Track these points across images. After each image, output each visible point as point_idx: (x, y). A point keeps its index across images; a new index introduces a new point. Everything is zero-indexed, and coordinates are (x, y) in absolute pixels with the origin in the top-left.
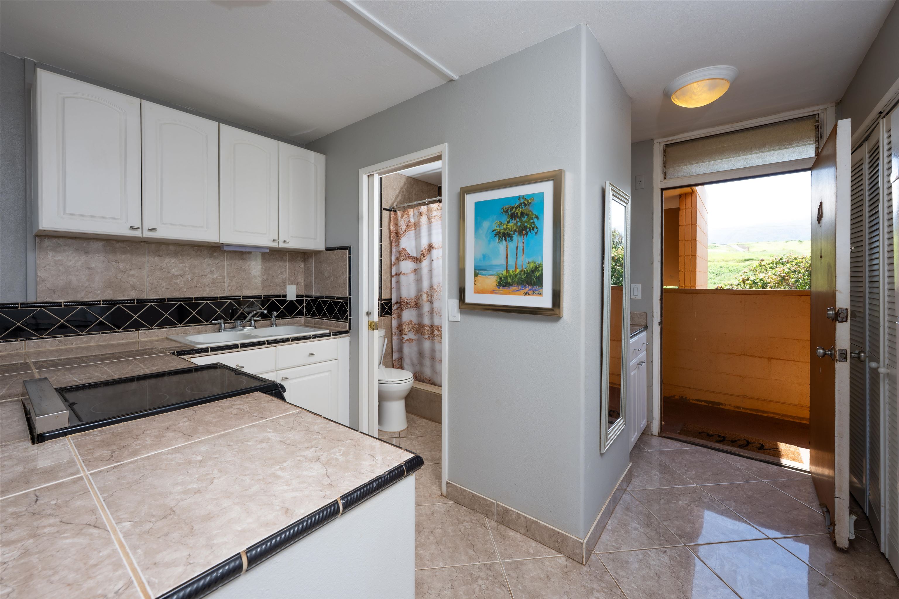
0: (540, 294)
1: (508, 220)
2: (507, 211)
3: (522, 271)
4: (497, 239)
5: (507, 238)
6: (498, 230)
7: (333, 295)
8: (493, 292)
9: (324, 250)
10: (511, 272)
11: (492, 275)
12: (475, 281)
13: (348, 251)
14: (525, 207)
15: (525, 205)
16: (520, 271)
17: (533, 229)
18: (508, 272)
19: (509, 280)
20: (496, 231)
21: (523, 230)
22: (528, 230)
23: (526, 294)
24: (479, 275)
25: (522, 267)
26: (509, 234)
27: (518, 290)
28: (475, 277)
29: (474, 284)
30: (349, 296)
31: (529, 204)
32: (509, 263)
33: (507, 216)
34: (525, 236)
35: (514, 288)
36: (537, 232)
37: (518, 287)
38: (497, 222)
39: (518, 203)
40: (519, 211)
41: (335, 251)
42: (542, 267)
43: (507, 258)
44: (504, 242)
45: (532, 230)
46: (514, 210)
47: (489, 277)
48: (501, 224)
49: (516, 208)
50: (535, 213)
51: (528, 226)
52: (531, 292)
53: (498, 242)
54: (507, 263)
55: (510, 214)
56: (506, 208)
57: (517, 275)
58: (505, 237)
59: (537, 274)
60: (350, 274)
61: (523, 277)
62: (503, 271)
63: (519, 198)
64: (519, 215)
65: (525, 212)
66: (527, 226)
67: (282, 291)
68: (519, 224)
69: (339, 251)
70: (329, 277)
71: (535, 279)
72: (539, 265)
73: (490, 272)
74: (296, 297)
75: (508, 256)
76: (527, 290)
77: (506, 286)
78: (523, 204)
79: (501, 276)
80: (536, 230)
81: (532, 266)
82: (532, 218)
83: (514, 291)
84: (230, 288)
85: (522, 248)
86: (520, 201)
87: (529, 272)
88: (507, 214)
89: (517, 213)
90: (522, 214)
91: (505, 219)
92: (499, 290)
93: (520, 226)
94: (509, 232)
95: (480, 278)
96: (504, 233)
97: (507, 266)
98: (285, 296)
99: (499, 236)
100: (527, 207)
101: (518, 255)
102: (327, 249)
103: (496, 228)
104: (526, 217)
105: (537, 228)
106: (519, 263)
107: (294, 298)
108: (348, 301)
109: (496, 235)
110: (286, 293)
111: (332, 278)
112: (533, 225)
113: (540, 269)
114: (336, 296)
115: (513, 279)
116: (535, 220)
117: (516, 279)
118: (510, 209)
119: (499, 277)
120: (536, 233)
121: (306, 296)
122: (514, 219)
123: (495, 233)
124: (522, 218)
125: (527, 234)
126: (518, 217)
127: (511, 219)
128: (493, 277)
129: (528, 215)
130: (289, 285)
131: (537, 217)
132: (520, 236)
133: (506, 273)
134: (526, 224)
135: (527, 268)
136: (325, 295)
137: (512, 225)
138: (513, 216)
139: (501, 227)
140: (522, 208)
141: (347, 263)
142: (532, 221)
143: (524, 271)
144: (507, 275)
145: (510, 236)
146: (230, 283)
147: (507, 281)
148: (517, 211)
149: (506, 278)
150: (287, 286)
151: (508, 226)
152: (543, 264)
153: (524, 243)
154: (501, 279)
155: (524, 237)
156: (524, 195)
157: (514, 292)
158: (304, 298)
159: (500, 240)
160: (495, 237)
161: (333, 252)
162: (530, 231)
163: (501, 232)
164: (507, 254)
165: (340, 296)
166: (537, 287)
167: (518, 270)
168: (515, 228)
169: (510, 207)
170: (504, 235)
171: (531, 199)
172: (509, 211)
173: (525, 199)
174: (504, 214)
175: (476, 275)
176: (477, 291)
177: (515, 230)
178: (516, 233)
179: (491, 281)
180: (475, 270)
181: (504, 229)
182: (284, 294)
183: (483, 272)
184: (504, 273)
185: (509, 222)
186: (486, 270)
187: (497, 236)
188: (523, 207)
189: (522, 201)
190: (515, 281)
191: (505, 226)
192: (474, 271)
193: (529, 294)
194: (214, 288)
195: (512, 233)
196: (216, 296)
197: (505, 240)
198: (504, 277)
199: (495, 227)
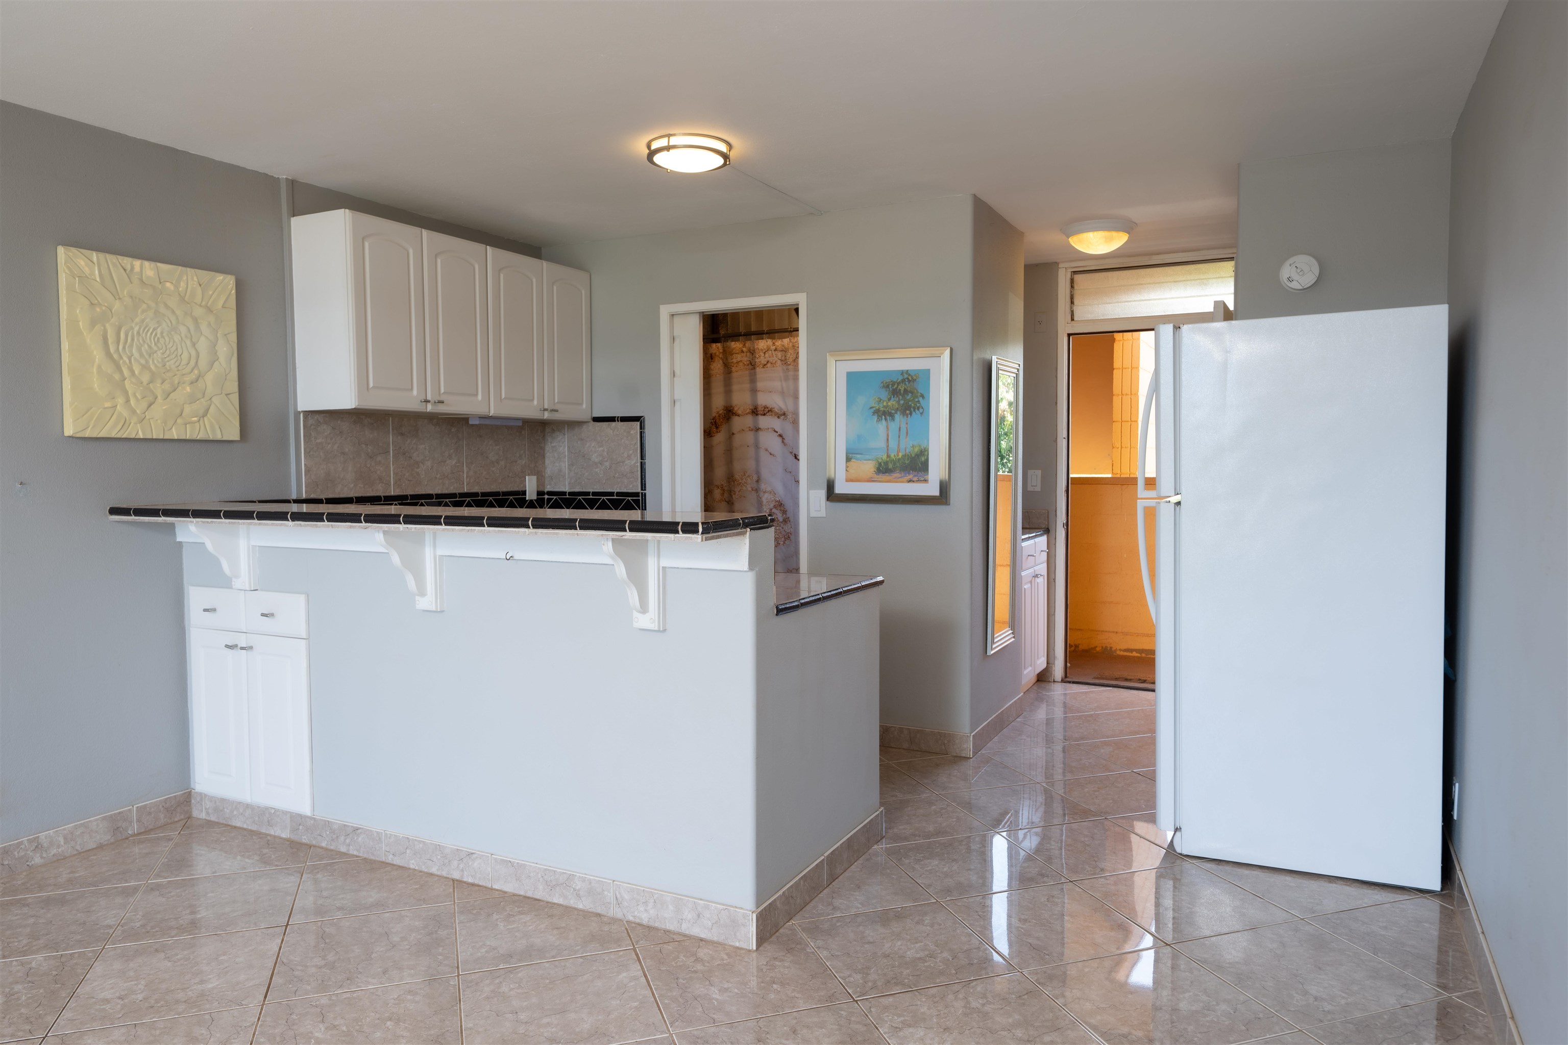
0: (926, 481)
1: (889, 397)
2: (888, 386)
3: (905, 455)
4: (875, 417)
5: (888, 418)
6: (877, 408)
7: (609, 490)
8: (870, 480)
9: (590, 420)
10: (892, 456)
11: (869, 460)
12: (847, 467)
13: (638, 423)
14: (909, 383)
15: (909, 381)
16: (903, 456)
17: (918, 410)
18: (888, 456)
19: (890, 466)
20: (874, 409)
21: (907, 409)
22: (912, 409)
23: (910, 481)
24: (853, 460)
25: (905, 451)
26: (891, 412)
27: (901, 477)
28: (848, 463)
29: (846, 470)
30: (642, 490)
31: (914, 380)
32: (890, 446)
33: (888, 392)
34: (909, 416)
35: (896, 475)
36: (923, 412)
37: (901, 473)
38: (875, 398)
39: (900, 378)
40: (902, 388)
41: (613, 424)
42: (928, 451)
43: (888, 440)
44: (884, 421)
45: (916, 410)
46: (896, 386)
47: (865, 462)
48: (880, 400)
49: (898, 384)
50: (920, 391)
51: (913, 405)
52: (915, 479)
53: (877, 421)
54: (888, 446)
55: (891, 389)
56: (886, 383)
57: (899, 460)
58: (885, 416)
59: (923, 459)
60: (642, 457)
61: (907, 462)
62: (882, 455)
63: (902, 373)
64: (902, 392)
65: (909, 389)
66: (911, 405)
67: (522, 485)
68: (902, 402)
69: (622, 423)
70: (601, 463)
71: (920, 464)
72: (924, 449)
73: (867, 457)
74: (538, 495)
75: (889, 439)
76: (911, 477)
77: (886, 472)
78: (907, 380)
79: (880, 461)
80: (921, 410)
81: (916, 450)
82: (917, 397)
83: (895, 478)
84: (468, 480)
85: (905, 429)
86: (903, 376)
87: (913, 456)
88: (888, 389)
89: (900, 390)
90: (906, 391)
91: (884, 395)
92: (878, 477)
93: (903, 404)
94: (890, 410)
95: (853, 463)
96: (884, 411)
97: (888, 450)
98: (524, 493)
99: (878, 415)
100: (911, 383)
101: (901, 437)
102: (597, 420)
103: (873, 405)
104: (910, 395)
105: (922, 408)
106: (902, 446)
107: (534, 497)
108: (640, 498)
109: (874, 413)
110: (526, 488)
111: (607, 464)
112: (918, 405)
113: (926, 453)
114: (616, 490)
115: (895, 463)
116: (921, 399)
117: (898, 464)
118: (892, 384)
119: (878, 461)
120: (922, 414)
121: (550, 493)
122: (896, 396)
123: (872, 410)
124: (906, 396)
125: (911, 414)
126: (900, 395)
127: (892, 396)
128: (870, 462)
129: (912, 393)
130: (529, 475)
131: (922, 396)
132: (903, 416)
133: (887, 458)
134: (910, 403)
135: (911, 452)
136: (591, 490)
137: (894, 403)
138: (895, 393)
139: (880, 405)
140: (905, 384)
141: (637, 442)
142: (916, 400)
143: (908, 455)
144: (888, 460)
145: (892, 416)
146: (467, 473)
147: (888, 466)
148: (900, 387)
149: (886, 463)
150: (527, 477)
151: (889, 404)
152: (928, 449)
153: (907, 424)
154: (880, 464)
155: (907, 417)
156: (907, 371)
157: (895, 481)
158: (546, 497)
159: (879, 419)
160: (873, 415)
161: (609, 425)
162: (914, 410)
163: (881, 409)
164: (888, 435)
165: (625, 490)
166: (923, 473)
167: (900, 455)
168: (897, 406)
169: (891, 381)
170: (884, 413)
171: (915, 375)
172: (890, 386)
173: (909, 375)
174: (884, 389)
175: (848, 459)
176: (849, 480)
177: (897, 408)
178: (898, 412)
179: (868, 467)
180: (846, 453)
181: (884, 407)
182: (524, 489)
183: (858, 456)
184: (885, 457)
185: (889, 399)
186: (861, 454)
187: (876, 414)
188: (907, 383)
189: (906, 376)
190: (897, 467)
191: (885, 404)
192: (846, 455)
193: (913, 481)
194: (452, 481)
195: (893, 412)
196: (454, 492)
197: (886, 419)
198: (884, 463)
199: (873, 403)
